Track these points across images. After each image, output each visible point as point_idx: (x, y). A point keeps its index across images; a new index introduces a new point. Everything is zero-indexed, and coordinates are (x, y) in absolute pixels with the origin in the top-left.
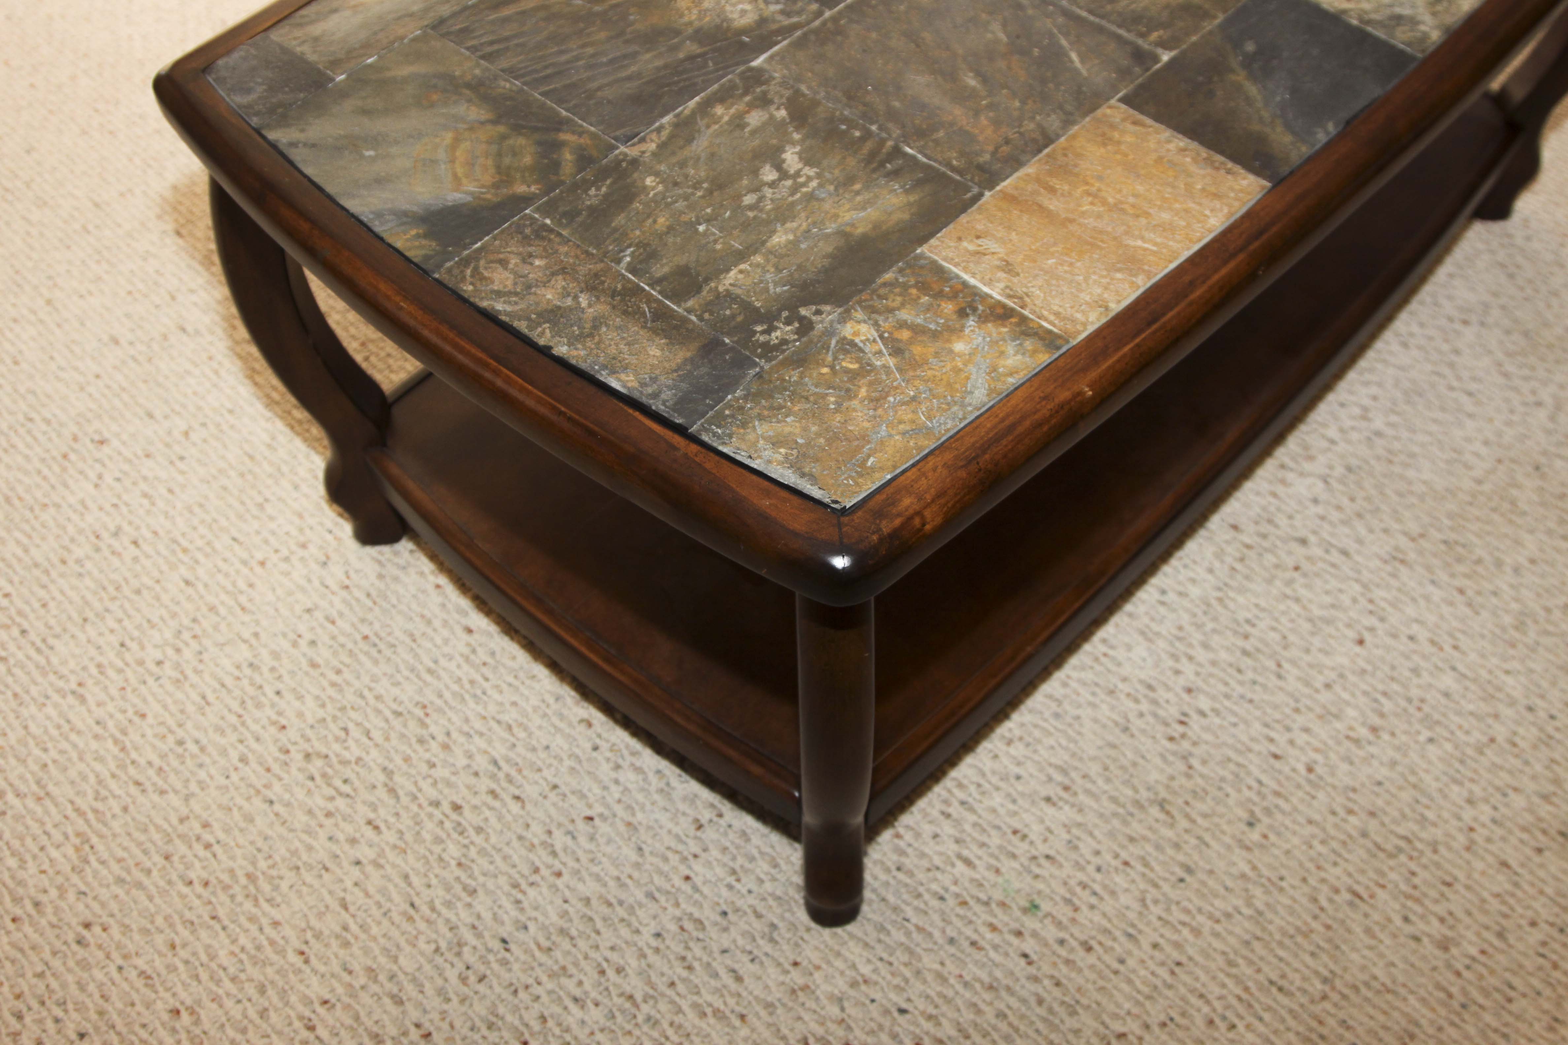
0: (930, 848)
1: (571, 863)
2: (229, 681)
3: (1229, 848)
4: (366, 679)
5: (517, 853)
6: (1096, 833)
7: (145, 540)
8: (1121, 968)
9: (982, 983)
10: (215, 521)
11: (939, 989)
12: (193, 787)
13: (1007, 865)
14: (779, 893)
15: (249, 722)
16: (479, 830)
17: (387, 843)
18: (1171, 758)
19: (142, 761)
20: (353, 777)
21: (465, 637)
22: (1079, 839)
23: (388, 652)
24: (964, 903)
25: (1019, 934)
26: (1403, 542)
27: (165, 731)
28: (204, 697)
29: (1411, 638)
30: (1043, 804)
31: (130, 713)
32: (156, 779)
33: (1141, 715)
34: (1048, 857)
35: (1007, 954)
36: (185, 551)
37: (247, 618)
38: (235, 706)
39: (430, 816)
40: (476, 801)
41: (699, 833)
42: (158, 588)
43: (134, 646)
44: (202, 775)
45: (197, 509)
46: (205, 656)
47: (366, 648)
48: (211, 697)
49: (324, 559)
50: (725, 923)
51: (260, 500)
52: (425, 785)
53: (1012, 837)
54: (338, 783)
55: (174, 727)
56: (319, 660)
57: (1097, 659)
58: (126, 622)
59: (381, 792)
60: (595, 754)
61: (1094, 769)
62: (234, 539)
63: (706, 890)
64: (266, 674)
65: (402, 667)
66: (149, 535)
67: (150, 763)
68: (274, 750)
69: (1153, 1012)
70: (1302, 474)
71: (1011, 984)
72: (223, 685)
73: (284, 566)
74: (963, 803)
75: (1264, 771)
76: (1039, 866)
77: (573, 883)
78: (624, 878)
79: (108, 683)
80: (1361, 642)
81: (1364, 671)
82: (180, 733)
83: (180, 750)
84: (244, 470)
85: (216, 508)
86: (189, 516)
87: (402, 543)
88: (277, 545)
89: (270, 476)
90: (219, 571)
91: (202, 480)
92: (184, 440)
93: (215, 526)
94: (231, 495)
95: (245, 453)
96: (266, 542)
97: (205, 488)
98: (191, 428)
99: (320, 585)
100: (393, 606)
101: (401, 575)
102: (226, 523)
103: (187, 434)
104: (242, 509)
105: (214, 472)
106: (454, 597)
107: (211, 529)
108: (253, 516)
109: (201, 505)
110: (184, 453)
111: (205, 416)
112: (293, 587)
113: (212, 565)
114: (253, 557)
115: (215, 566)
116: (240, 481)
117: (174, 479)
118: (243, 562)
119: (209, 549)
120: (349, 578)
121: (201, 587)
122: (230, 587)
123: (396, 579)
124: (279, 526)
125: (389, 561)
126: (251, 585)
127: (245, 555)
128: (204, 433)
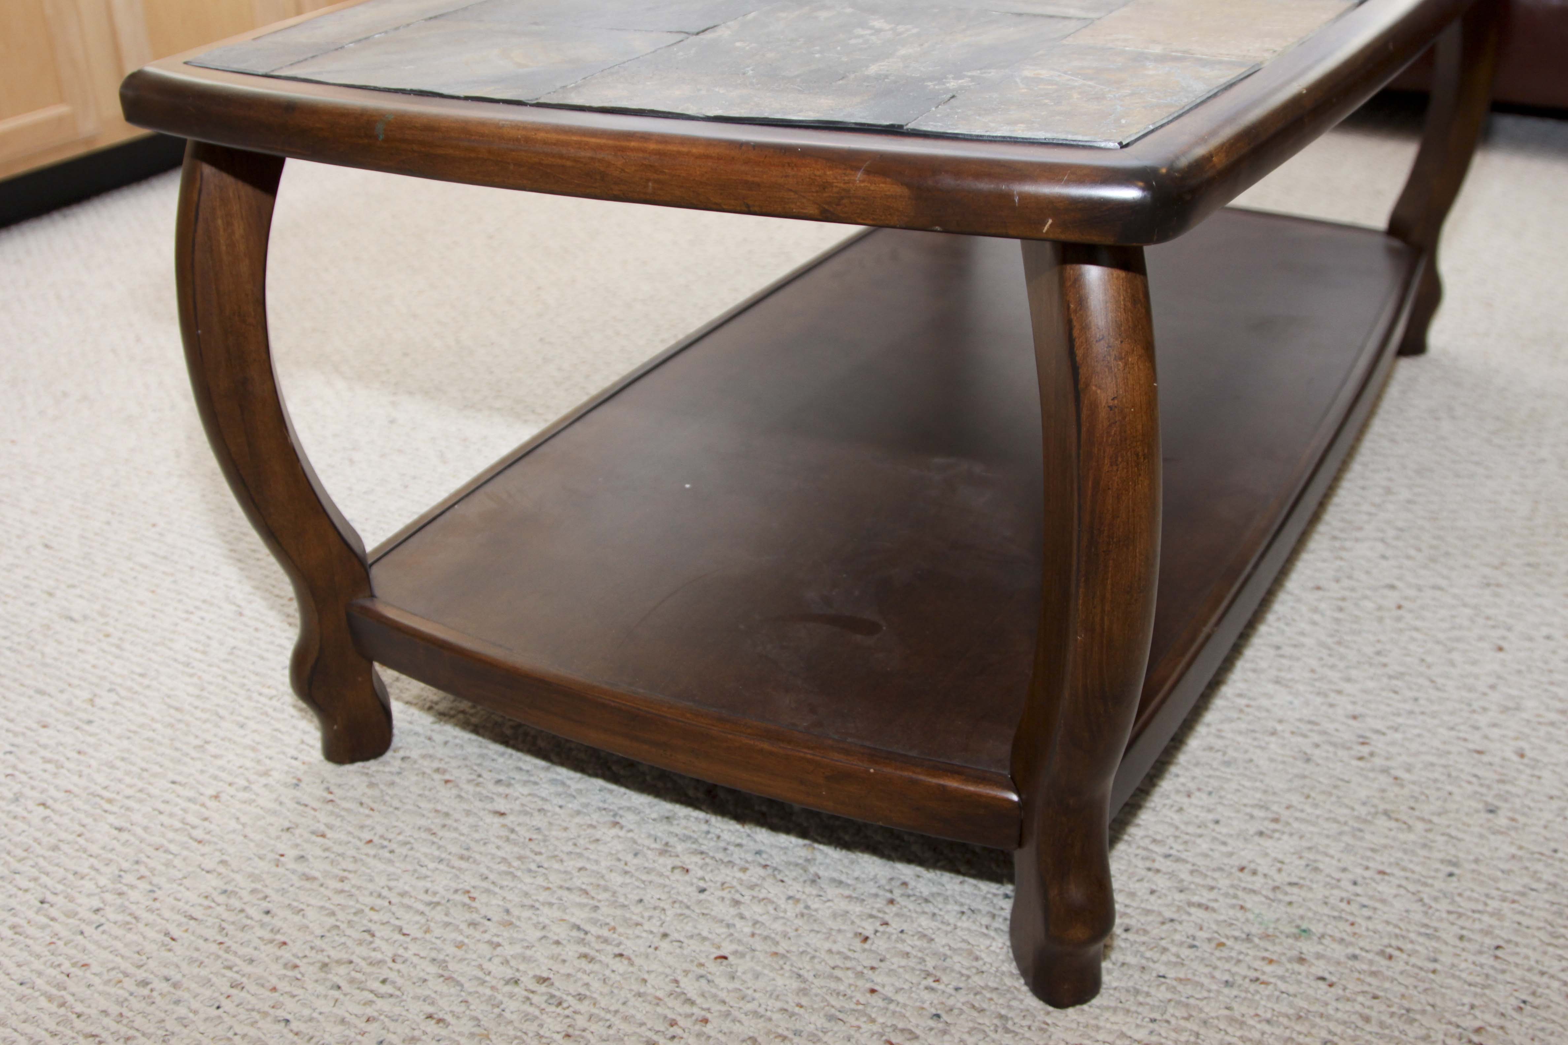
0: (1154, 903)
1: (717, 1007)
2: (198, 913)
3: (1481, 836)
4: (382, 881)
5: (640, 1010)
6: (1331, 852)
7: (55, 800)
8: (1438, 966)
9: (1288, 1016)
10: (144, 770)
11: (1239, 1033)
12: (171, 1025)
13: (1250, 901)
14: (992, 984)
15: (234, 947)
16: (581, 998)
17: (461, 1034)
18: (1371, 775)
19: (93, 1012)
20: (392, 976)
21: (497, 820)
22: (1315, 861)
23: (404, 850)
24: (1221, 945)
25: (1301, 960)
26: (1487, 571)
27: (121, 976)
28: (167, 934)
29: (1548, 638)
30: (1257, 839)
31: (66, 966)
32: (114, 1026)
33: (1317, 746)
34: (1291, 884)
35: (1299, 982)
36: (110, 801)
37: (206, 849)
38: (212, 934)
39: (511, 996)
40: (564, 970)
41: (867, 946)
42: (81, 841)
43: (60, 900)
44: (182, 1011)
45: (119, 763)
46: (158, 894)
47: (372, 852)
48: (176, 933)
49: (295, 781)
50: (941, 1026)
51: (198, 742)
52: (495, 967)
53: (1241, 875)
54: (376, 985)
55: (131, 970)
56: (314, 873)
57: (1241, 711)
58: (44, 879)
59: (436, 985)
60: (702, 896)
61: (1295, 799)
62: (173, 782)
63: (900, 998)
64: (247, 897)
65: (425, 861)
66: (61, 795)
67: (105, 1013)
68: (277, 968)
69: (1501, 1001)
70: (1357, 540)
71: (1322, 1010)
72: (192, 918)
73: (246, 795)
74: (1167, 856)
75: (1474, 765)
76: (1286, 893)
77: (727, 1025)
78: (791, 1007)
79: (30, 942)
80: (1500, 649)
81: (1519, 672)
82: (141, 974)
83: (146, 991)
84: (172, 721)
85: (143, 759)
86: (109, 771)
87: (389, 754)
88: (230, 779)
89: (205, 721)
90: (161, 813)
91: (119, 737)
92: (89, 707)
93: (145, 774)
94: (160, 744)
95: (170, 706)
96: (215, 778)
97: (125, 743)
98: (95, 695)
99: (296, 806)
100: (397, 809)
101: (397, 779)
102: (159, 770)
103: (91, 701)
104: (177, 754)
105: (133, 728)
106: (471, 788)
107: (140, 778)
108: (192, 759)
109: (123, 759)
110: (91, 718)
111: (112, 683)
112: (261, 812)
113: (150, 809)
114: (202, 794)
115: (154, 809)
116: (169, 731)
117: (83, 742)
118: (190, 800)
119: (142, 796)
120: (331, 793)
121: (139, 831)
122: (178, 825)
123: (392, 784)
124: (229, 762)
125: (378, 771)
126: (206, 819)
127: (191, 794)
128: (114, 697)
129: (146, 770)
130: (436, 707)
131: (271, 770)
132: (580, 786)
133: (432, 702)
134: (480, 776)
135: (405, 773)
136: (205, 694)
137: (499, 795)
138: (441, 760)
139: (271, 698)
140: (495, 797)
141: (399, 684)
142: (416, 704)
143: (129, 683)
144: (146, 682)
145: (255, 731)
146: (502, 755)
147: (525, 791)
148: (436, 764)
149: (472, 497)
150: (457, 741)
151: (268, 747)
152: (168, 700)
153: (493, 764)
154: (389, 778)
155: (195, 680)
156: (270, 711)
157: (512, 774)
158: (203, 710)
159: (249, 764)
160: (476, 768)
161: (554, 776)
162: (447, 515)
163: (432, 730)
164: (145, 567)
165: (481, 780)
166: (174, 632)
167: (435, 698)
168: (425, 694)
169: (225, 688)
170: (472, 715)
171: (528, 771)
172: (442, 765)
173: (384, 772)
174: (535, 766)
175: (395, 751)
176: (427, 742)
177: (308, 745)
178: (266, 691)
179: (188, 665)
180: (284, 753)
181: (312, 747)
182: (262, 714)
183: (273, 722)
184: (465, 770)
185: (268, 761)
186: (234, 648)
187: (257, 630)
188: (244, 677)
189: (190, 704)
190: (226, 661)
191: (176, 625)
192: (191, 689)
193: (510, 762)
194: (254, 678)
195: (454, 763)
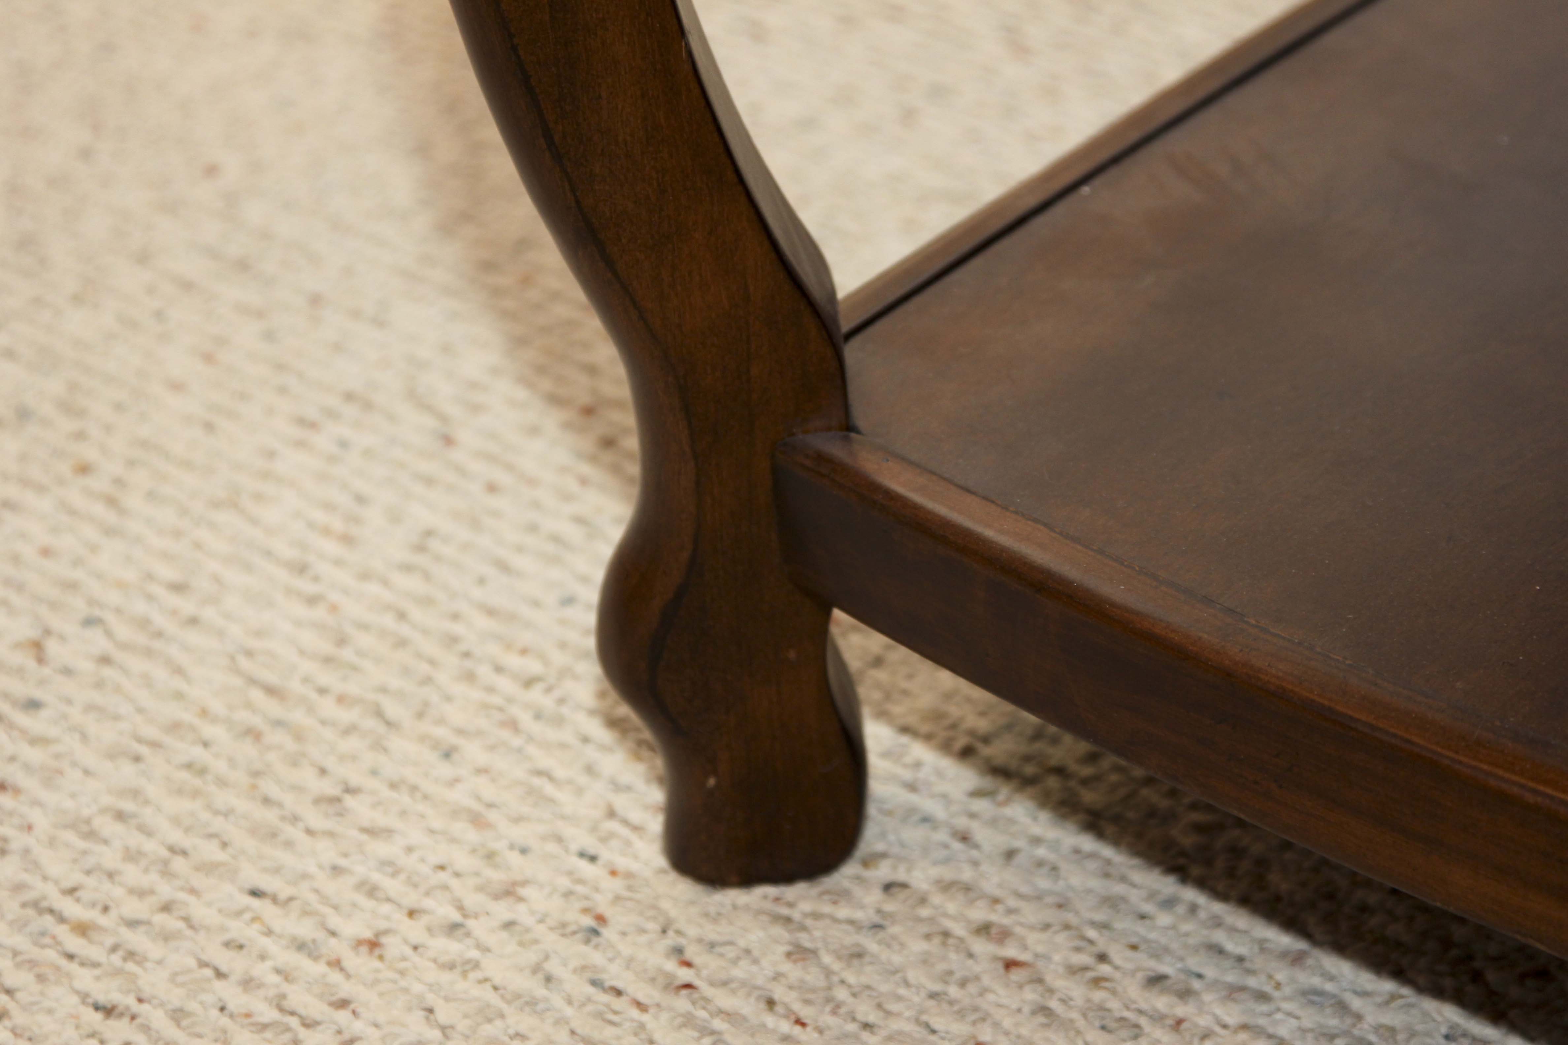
10: (178, 850)
36: (83, 929)
45: (107, 826)
49: (588, 921)
51: (328, 788)
62: (255, 893)
73: (452, 948)
84: (257, 721)
85: (176, 821)
86: (82, 844)
87: (849, 870)
88: (412, 899)
89: (349, 730)
90: (220, 975)
91: (112, 755)
92: (30, 663)
93: (179, 864)
94: (222, 783)
95: (252, 681)
96: (372, 891)
97: (127, 772)
98: (48, 632)
99: (591, 990)
100: (867, 1026)
101: (871, 945)
102: (221, 856)
103: (37, 648)
104: (270, 816)
105: (150, 732)
106: (1077, 991)
107: (166, 872)
108: (309, 832)
109: (120, 816)
110: (38, 694)
111: (92, 602)
112: (493, 999)
113: (192, 963)
114: (333, 934)
115: (203, 964)
116: (247, 750)
117: (12, 759)
118: (301, 946)
119: (171, 923)
120: (688, 964)
121: (158, 1019)
122: (270, 1014)
123: (858, 955)
124: (409, 849)
125: (816, 916)
126: (343, 1004)
127: (306, 930)
128: (98, 642)
129: (184, 853)
130: (986, 751)
131: (525, 883)
132: (1391, 1018)
133: (972, 733)
134: (1102, 958)
135: (895, 930)
136: (347, 654)
137: (1158, 1018)
138: (996, 901)
139: (529, 682)
140: (1143, 1021)
141: (881, 675)
142: (928, 738)
143: (140, 607)
144: (187, 606)
145: (481, 771)
146: (1169, 904)
147: (1232, 1015)
148: (979, 913)
149: (1127, 165)
150: (1041, 852)
151: (518, 820)
152: (244, 663)
153: (1141, 928)
154: (852, 938)
155: (319, 613)
156: (525, 719)
157: (1194, 963)
158: (341, 699)
159: (463, 860)
160: (1092, 933)
161: (1316, 981)
162: (1060, 210)
163: (973, 816)
164: (188, 286)
165: (1104, 969)
166: (266, 476)
167: (983, 725)
168: (954, 711)
169: (401, 643)
170: (1085, 782)
171: (1240, 959)
172: (996, 917)
173: (835, 920)
174: (1262, 946)
175: (866, 863)
176: (957, 846)
177: (625, 822)
178: (514, 661)
179: (301, 569)
180: (559, 839)
181: (637, 829)
182: (503, 724)
183: (532, 750)
184: (1061, 938)
185: (514, 858)
186: (429, 533)
187: (492, 488)
188: (456, 617)
189: (306, 680)
190: (407, 568)
191: (271, 455)
192: (309, 639)
193: (1186, 927)
194: (482, 622)
195: (1031, 914)
